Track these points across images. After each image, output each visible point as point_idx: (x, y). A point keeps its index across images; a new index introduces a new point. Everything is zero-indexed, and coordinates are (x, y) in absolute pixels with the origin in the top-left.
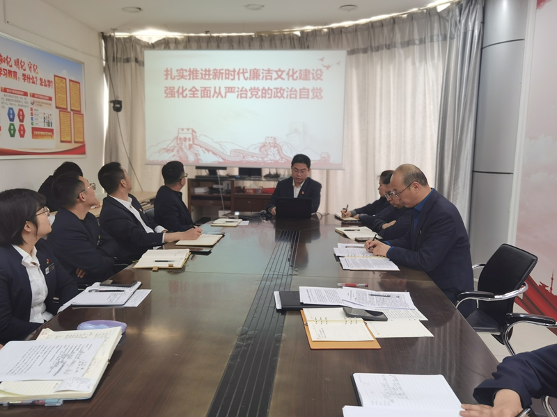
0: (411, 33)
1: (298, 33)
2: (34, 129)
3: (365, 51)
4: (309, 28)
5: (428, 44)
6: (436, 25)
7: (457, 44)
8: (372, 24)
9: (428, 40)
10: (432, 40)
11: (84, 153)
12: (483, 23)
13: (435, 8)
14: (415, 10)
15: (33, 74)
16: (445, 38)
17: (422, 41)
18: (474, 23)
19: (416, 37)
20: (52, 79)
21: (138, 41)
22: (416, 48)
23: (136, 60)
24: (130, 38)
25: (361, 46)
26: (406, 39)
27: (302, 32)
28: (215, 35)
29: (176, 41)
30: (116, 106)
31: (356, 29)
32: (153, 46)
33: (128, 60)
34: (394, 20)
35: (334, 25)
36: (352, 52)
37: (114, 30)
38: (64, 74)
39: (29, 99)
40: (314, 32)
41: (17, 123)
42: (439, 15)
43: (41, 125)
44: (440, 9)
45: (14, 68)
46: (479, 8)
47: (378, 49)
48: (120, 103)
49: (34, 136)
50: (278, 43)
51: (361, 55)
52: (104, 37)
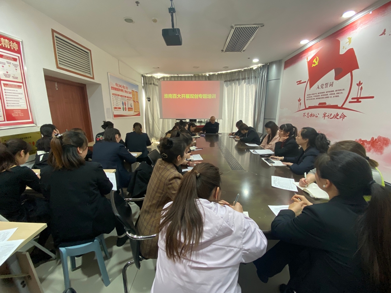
0: (245, 76)
1: (208, 75)
2: (128, 108)
3: (230, 81)
4: (211, 73)
5: (250, 79)
6: (253, 73)
7: (259, 80)
8: (232, 72)
9: (250, 78)
10: (252, 78)
11: (140, 115)
12: (268, 73)
13: (253, 68)
14: (246, 68)
15: (127, 90)
16: (256, 78)
17: (248, 78)
18: (265, 73)
19: (247, 77)
20: (131, 91)
21: (154, 78)
22: (247, 80)
23: (154, 84)
24: (152, 76)
25: (228, 79)
26: (243, 77)
27: (209, 75)
28: (180, 75)
29: (167, 78)
30: (149, 99)
31: (227, 74)
32: (159, 79)
33: (151, 84)
34: (239, 71)
35: (220, 73)
36: (225, 81)
37: (147, 74)
38: (134, 90)
39: (127, 98)
40: (213, 75)
41: (124, 106)
42: (254, 70)
43: (130, 107)
44: (254, 68)
45: (123, 89)
46: (266, 68)
47: (233, 80)
48: (150, 98)
49: (129, 110)
50: (201, 78)
51: (228, 82)
52: (142, 76)
